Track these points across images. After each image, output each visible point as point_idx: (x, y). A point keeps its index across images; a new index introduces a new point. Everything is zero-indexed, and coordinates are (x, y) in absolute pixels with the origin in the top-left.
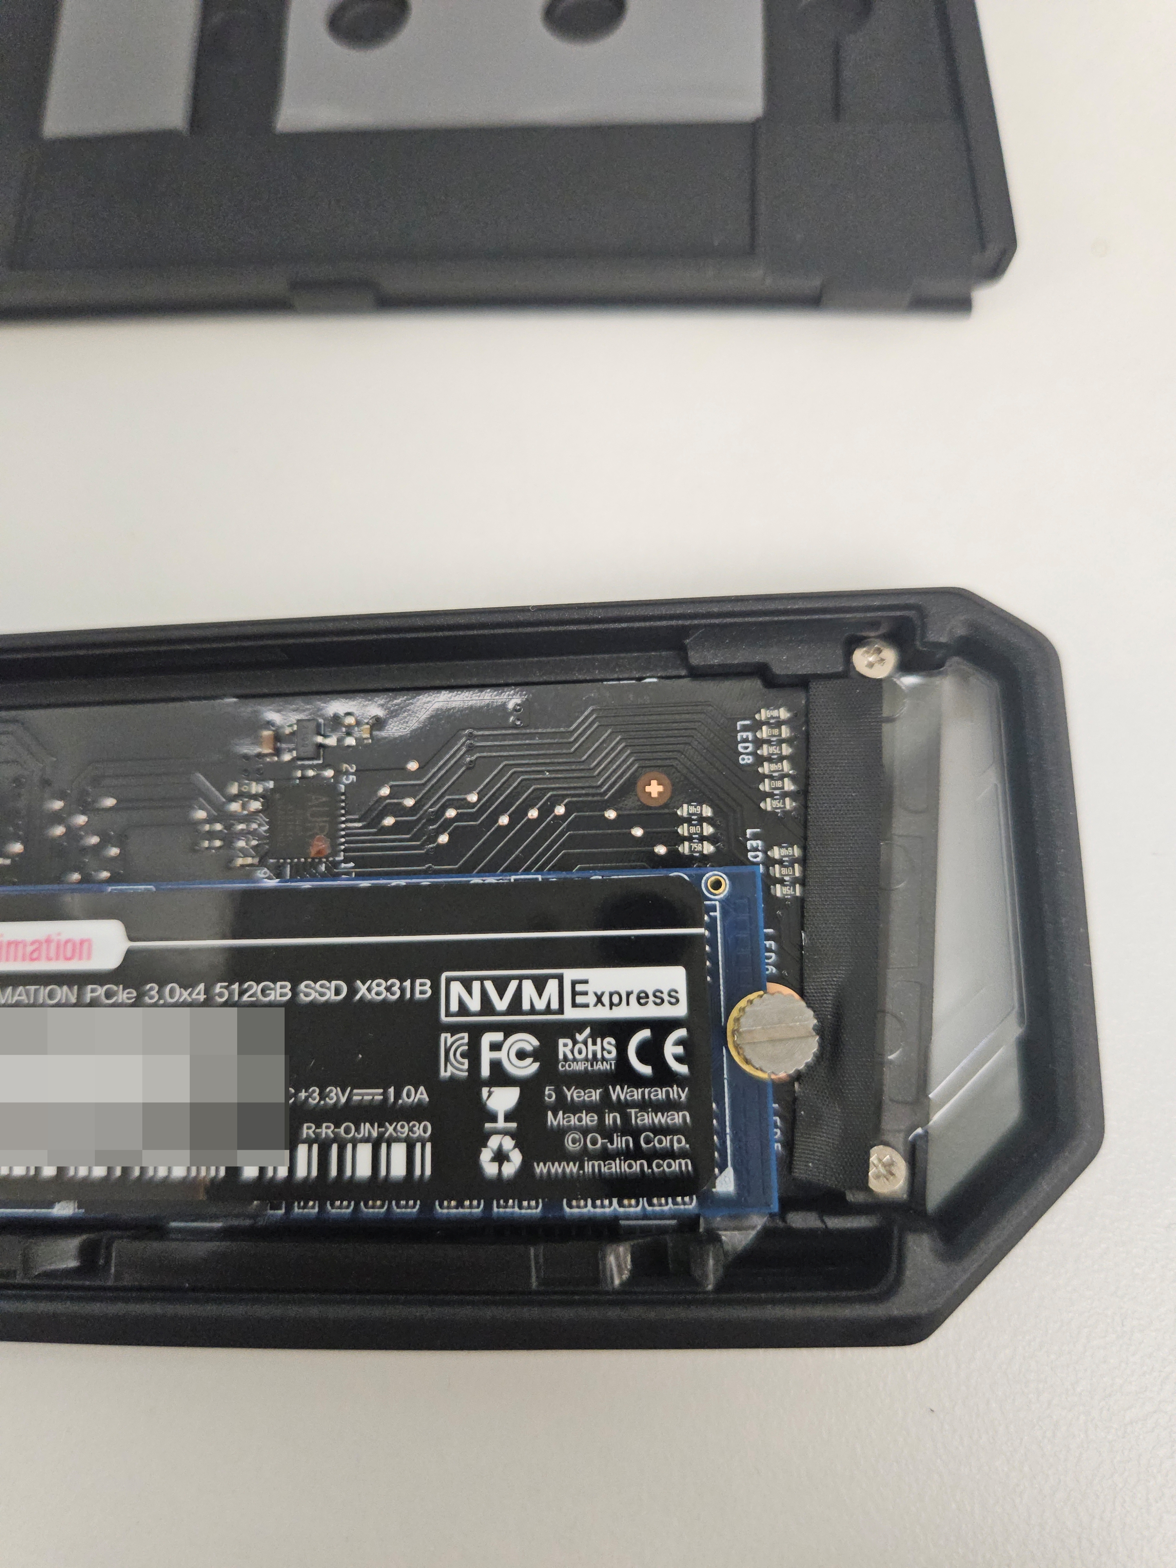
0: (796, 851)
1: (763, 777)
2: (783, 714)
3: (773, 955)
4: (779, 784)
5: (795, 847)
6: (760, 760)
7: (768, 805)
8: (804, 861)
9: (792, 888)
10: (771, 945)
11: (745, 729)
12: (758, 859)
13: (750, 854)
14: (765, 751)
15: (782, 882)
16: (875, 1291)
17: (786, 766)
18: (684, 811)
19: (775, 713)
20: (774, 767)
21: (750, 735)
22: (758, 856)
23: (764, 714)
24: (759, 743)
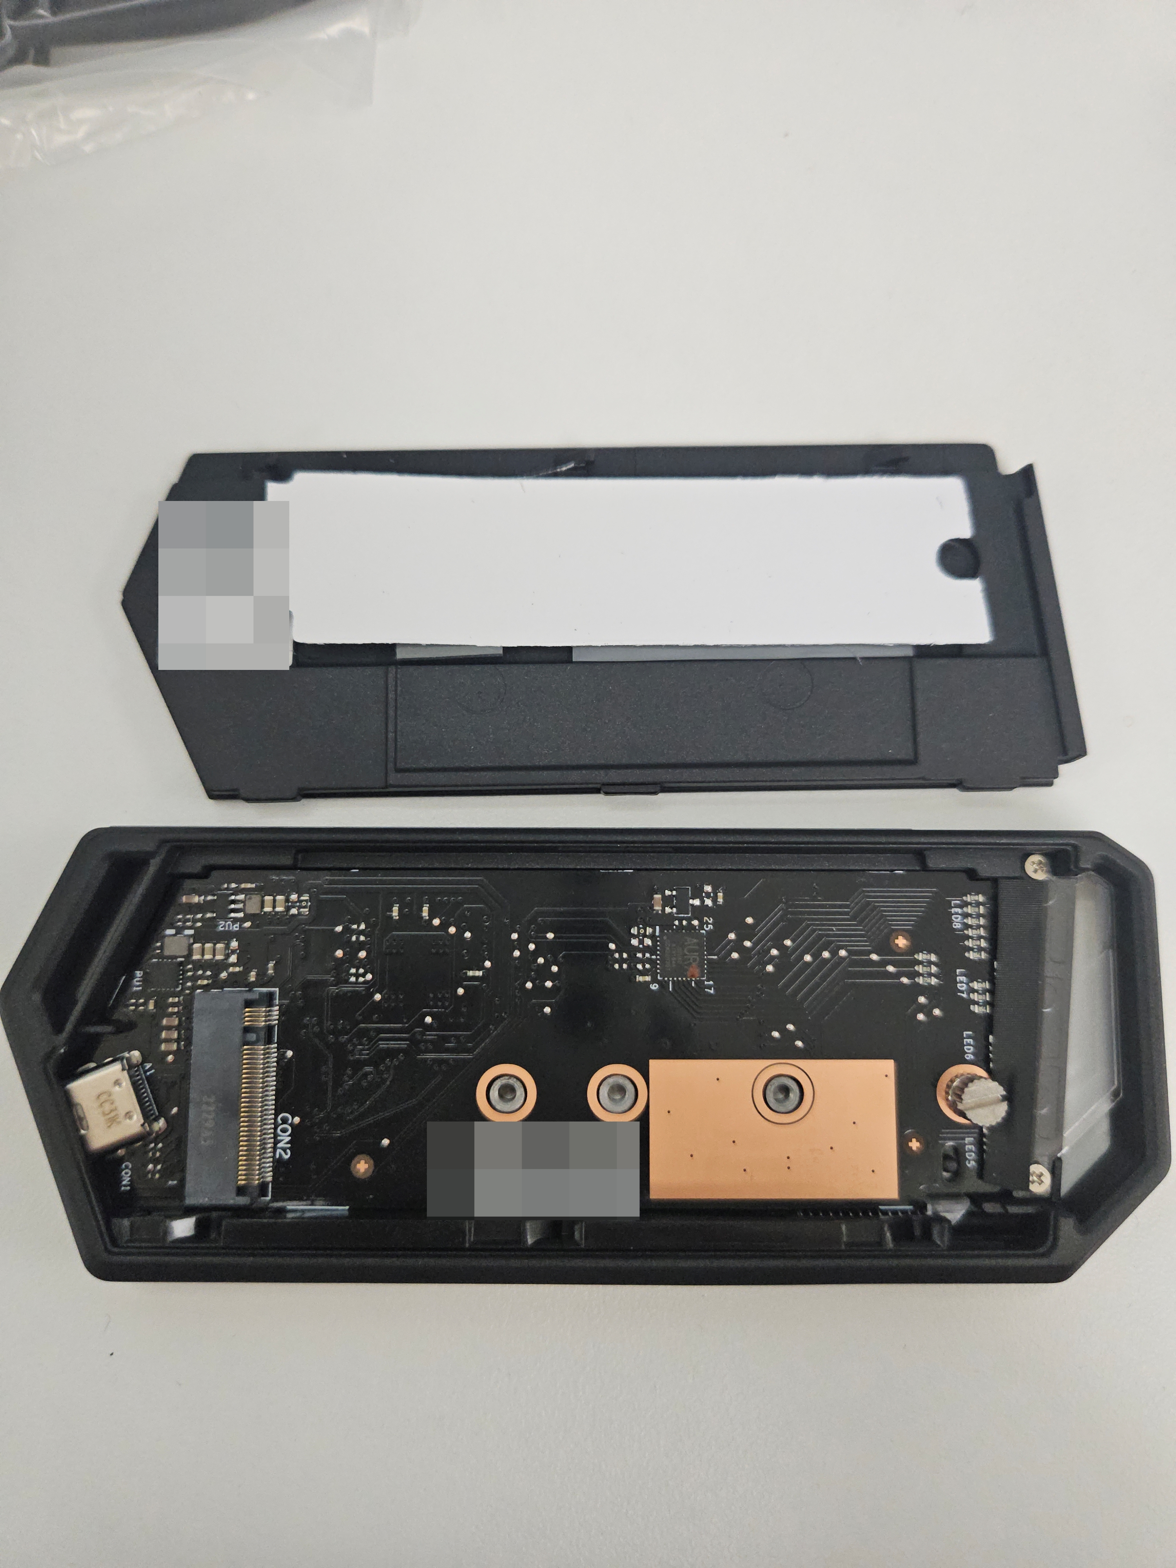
0: (987, 985)
1: (968, 937)
2: (981, 898)
3: (971, 1048)
4: (978, 943)
5: (987, 982)
6: (967, 926)
7: (972, 955)
8: (992, 992)
9: (984, 1007)
10: (970, 1041)
11: (957, 906)
12: (963, 989)
13: (959, 985)
14: (969, 921)
15: (977, 1003)
16: (1041, 1250)
17: (982, 932)
18: (920, 957)
19: (976, 898)
20: (975, 932)
21: (959, 910)
22: (963, 986)
23: (969, 898)
24: (966, 915)
